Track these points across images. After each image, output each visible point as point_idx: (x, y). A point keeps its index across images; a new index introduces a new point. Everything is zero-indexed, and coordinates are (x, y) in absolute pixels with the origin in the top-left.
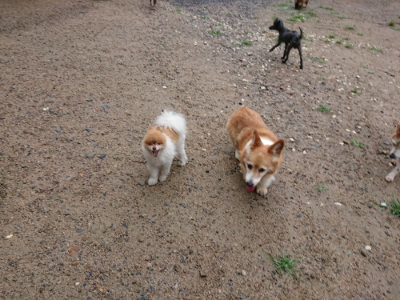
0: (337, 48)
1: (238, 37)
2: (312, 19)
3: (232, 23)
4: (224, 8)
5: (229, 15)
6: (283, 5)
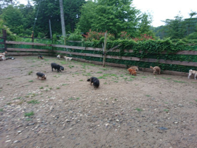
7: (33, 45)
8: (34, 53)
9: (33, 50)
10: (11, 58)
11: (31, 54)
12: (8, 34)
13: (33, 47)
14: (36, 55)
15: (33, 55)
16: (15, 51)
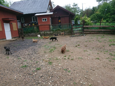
0: (69, 61)
1: (34, 66)
2: (56, 50)
3: (30, 59)
4: (26, 51)
5: (29, 55)
6: (45, 46)
7: (100, 27)
8: (100, 32)
9: (100, 30)
10: (83, 35)
11: (98, 33)
12: (86, 22)
13: (100, 28)
14: (101, 33)
15: (99, 33)
16: (88, 31)
